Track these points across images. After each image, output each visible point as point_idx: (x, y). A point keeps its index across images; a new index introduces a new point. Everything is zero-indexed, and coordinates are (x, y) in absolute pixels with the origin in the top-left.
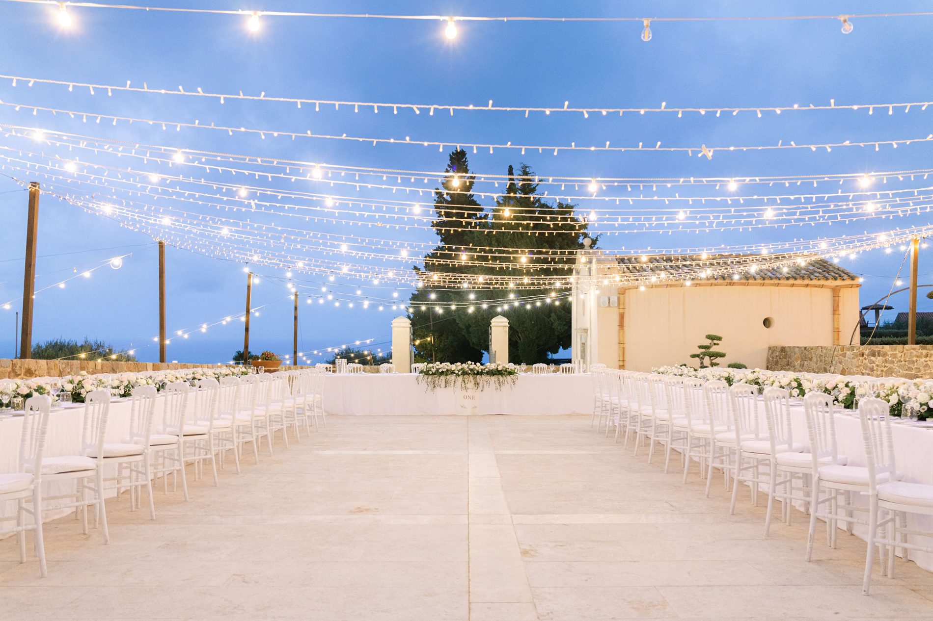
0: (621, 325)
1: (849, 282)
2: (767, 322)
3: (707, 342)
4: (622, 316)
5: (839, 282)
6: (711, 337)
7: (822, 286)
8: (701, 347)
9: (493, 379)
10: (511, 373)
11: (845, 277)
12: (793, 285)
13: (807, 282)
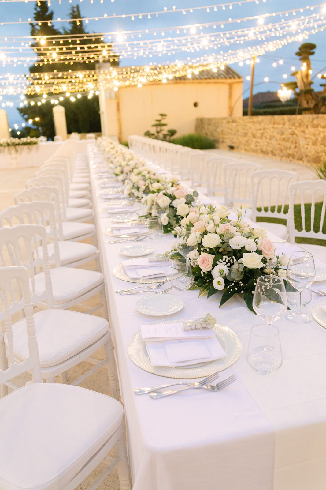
0: (118, 109)
1: (237, 80)
2: (196, 105)
3: (160, 118)
4: (118, 104)
5: (232, 80)
6: (162, 115)
7: (223, 83)
8: (157, 121)
9: (25, 147)
10: (35, 143)
11: (236, 77)
12: (208, 83)
13: (216, 80)
